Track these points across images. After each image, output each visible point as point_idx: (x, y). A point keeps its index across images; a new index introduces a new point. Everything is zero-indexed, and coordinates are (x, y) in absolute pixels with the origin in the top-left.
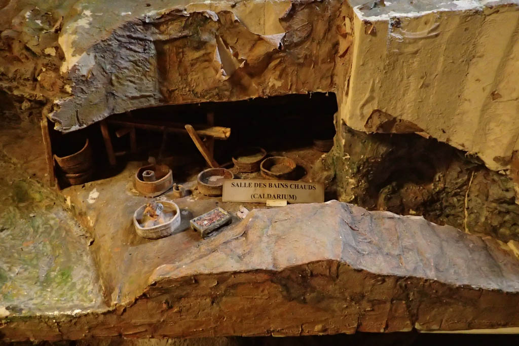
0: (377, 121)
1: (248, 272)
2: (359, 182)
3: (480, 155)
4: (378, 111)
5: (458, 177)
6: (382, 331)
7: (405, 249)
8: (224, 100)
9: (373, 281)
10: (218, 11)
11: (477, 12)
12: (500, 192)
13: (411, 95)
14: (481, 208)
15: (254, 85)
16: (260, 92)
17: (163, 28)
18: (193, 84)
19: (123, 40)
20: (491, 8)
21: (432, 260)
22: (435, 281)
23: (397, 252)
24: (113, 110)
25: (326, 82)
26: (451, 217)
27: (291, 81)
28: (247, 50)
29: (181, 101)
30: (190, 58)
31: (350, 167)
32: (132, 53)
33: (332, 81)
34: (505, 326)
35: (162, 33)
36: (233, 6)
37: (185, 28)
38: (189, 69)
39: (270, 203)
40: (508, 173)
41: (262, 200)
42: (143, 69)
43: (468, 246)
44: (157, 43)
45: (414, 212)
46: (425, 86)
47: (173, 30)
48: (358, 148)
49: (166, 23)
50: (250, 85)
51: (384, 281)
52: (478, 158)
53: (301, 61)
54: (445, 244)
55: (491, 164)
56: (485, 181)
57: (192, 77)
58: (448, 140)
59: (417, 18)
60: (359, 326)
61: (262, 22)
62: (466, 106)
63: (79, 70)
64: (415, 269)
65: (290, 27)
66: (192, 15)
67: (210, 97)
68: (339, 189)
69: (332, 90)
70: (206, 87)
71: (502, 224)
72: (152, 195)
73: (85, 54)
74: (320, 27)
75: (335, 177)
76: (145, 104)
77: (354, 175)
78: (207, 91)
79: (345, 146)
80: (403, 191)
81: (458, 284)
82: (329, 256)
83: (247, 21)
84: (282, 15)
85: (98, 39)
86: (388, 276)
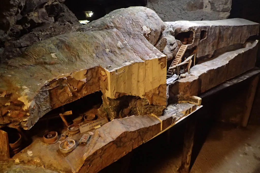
0: (117, 95)
1: (108, 144)
2: (115, 112)
3: (139, 96)
4: (117, 92)
5: (134, 103)
6: (137, 147)
7: (135, 124)
8: (71, 102)
9: (133, 133)
10: (66, 76)
11: (131, 65)
12: (145, 103)
13: (122, 86)
14: (141, 109)
15: (79, 95)
16: (81, 96)
17: (50, 85)
18: (61, 100)
19: (41, 93)
20: (133, 63)
21: (141, 123)
22: (144, 128)
23: (134, 125)
24: (40, 117)
25: (98, 88)
26: (136, 114)
27: (89, 90)
28: (76, 85)
29: (57, 107)
30: (60, 92)
31: (112, 109)
32: (43, 96)
33: (99, 87)
34: (158, 133)
35: (50, 87)
36: (71, 74)
37: (57, 84)
38: (59, 96)
39: (95, 128)
40: (146, 98)
41: (93, 128)
42: (46, 100)
43: (145, 118)
44: (49, 90)
45: (128, 116)
46: (125, 83)
47: (54, 85)
48: (113, 103)
49: (51, 84)
50: (78, 95)
51: (135, 132)
52: (139, 97)
53: (91, 84)
54: (141, 119)
55: (142, 97)
56: (140, 102)
57: (60, 98)
58: (132, 94)
59: (120, 69)
60: (132, 148)
61: (79, 76)
62: (133, 85)
63: (31, 107)
64: (140, 127)
65: (87, 76)
66: (59, 79)
67: (66, 102)
68: (110, 117)
69: (100, 90)
70: (65, 99)
71: (147, 111)
72: (55, 142)
73: (32, 101)
74: (94, 74)
75: (108, 114)
76: (48, 111)
77: (113, 111)
78: (65, 101)
79: (109, 104)
80: (123, 111)
81: (148, 126)
82: (124, 131)
83: (75, 77)
84: (85, 73)
85: (35, 95)
86: (136, 131)
